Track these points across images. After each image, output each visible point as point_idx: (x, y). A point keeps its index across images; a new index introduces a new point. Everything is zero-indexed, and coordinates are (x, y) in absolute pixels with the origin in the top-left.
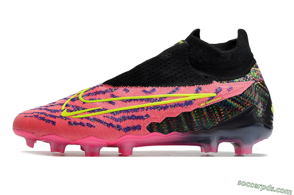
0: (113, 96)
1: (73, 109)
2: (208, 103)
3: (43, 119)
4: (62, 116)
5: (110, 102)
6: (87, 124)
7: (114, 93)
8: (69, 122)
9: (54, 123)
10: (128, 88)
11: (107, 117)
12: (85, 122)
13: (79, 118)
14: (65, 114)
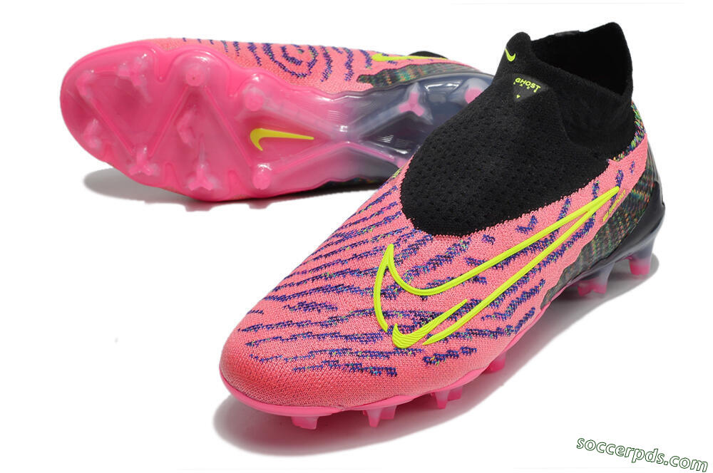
0: (473, 262)
1: (410, 323)
2: (611, 210)
3: (357, 368)
4: (400, 349)
5: (476, 279)
6: (462, 348)
7: (469, 254)
8: (425, 359)
9: (392, 372)
10: (489, 231)
11: (487, 316)
12: (455, 345)
13: (440, 341)
14: (402, 340)
